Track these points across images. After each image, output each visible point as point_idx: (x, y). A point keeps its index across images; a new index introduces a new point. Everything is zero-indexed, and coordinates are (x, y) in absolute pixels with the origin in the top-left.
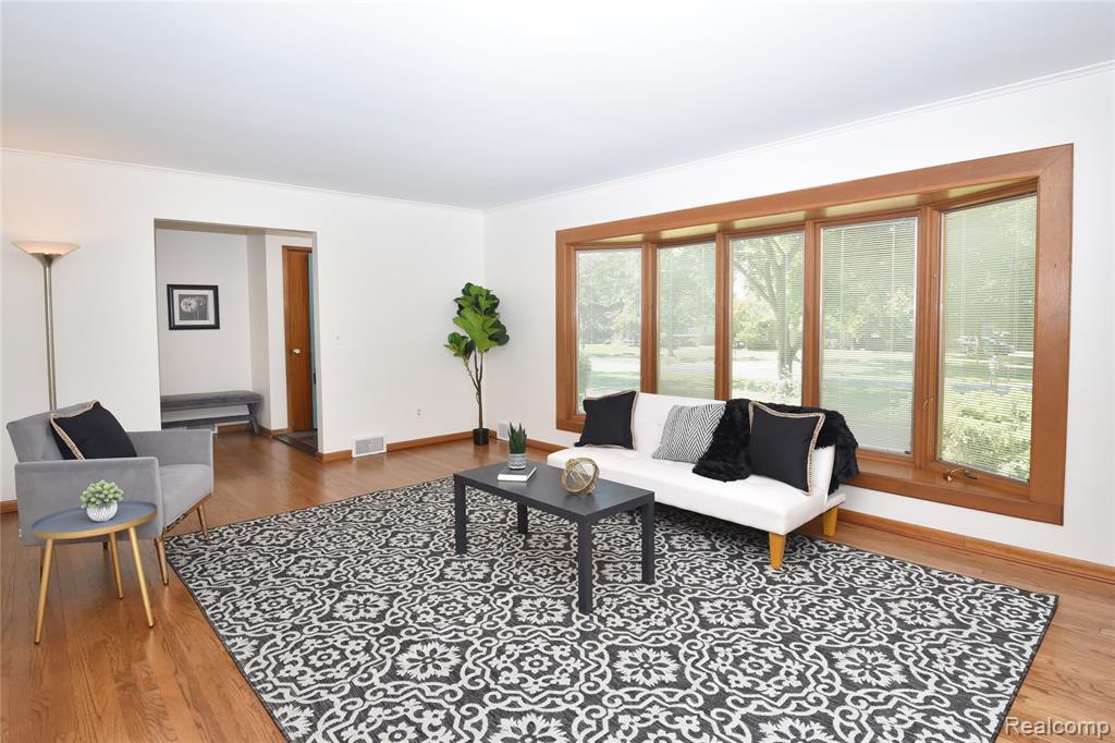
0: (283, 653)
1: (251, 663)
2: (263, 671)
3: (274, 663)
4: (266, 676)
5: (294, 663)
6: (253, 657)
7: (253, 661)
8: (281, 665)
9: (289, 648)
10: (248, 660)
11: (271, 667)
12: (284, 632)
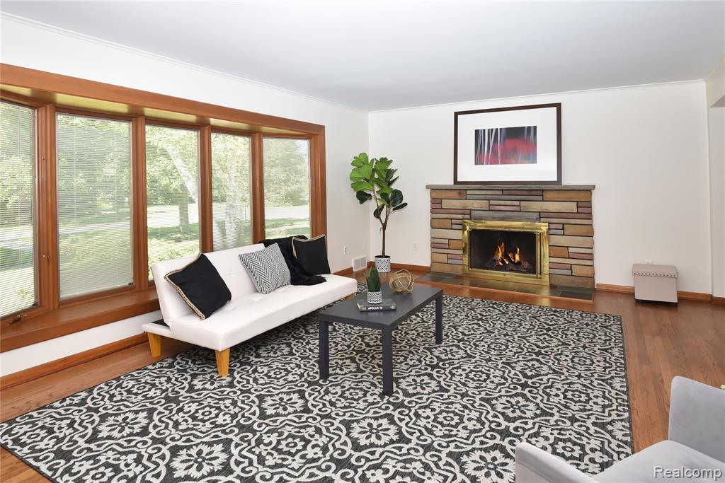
0: (597, 411)
1: (622, 418)
2: (617, 410)
3: (607, 410)
4: (617, 406)
5: (596, 403)
6: (617, 420)
7: (619, 418)
8: (604, 407)
9: (591, 412)
10: (621, 420)
11: (611, 409)
12: (584, 422)
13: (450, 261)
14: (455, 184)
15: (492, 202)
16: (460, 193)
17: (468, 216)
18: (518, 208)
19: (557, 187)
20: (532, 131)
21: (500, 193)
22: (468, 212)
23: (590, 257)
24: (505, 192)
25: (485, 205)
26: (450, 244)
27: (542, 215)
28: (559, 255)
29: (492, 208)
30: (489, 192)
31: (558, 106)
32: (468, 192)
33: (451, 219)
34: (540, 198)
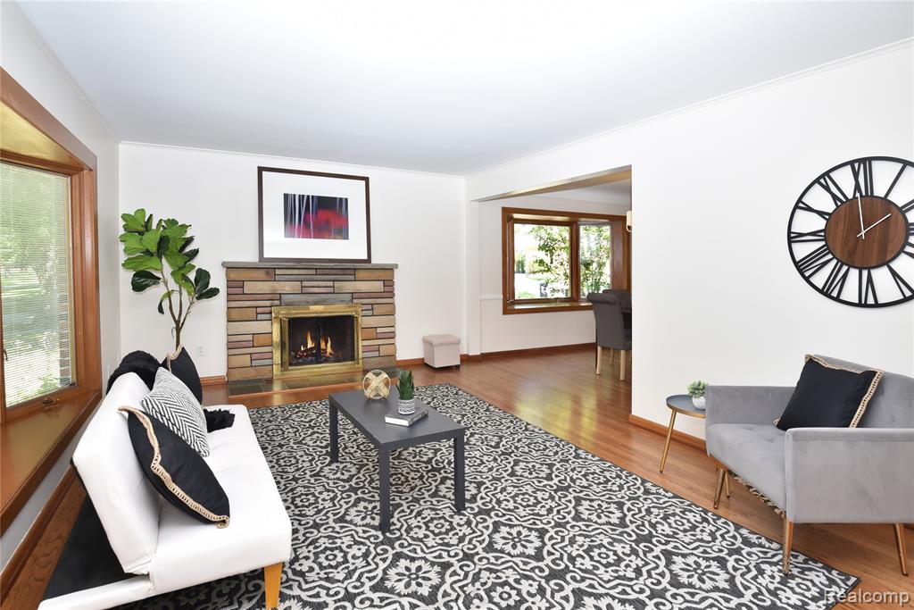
13: (255, 363)
14: (260, 261)
15: (305, 283)
16: (267, 273)
17: (277, 302)
18: (331, 290)
19: (368, 266)
20: (343, 203)
21: (313, 272)
22: (278, 296)
23: (392, 336)
24: (319, 271)
25: (297, 288)
26: (255, 340)
27: (355, 296)
28: (369, 337)
29: (305, 290)
30: (302, 272)
31: (366, 179)
32: (278, 272)
33: (256, 307)
34: (353, 278)
